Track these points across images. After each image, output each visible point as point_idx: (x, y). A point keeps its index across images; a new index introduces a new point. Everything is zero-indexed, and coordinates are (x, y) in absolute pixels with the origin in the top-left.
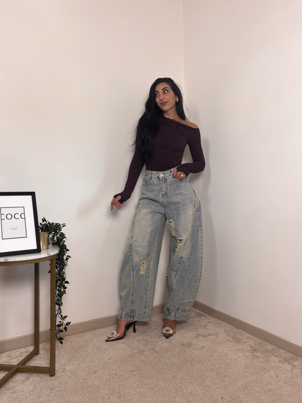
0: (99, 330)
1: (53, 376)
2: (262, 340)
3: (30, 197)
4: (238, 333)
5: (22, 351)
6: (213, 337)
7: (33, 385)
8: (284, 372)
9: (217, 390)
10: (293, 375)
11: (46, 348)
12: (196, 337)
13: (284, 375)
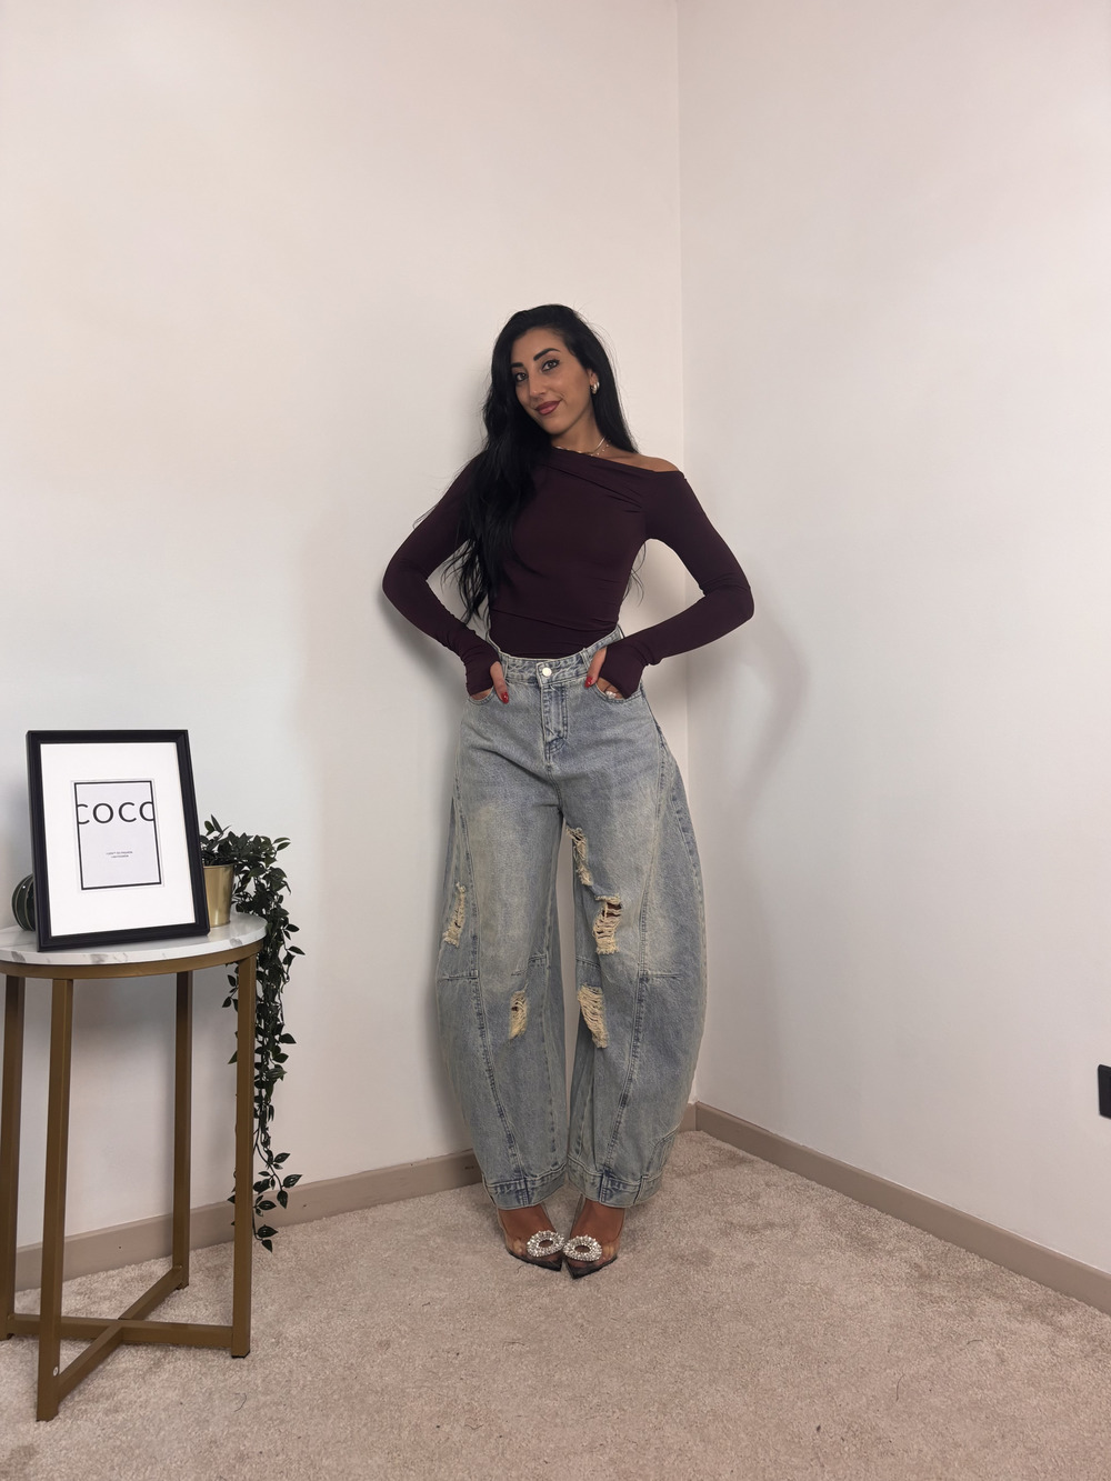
0: (388, 1207)
1: (244, 1357)
2: (950, 1244)
3: (169, 749)
4: (866, 1221)
5: (128, 1275)
6: (783, 1234)
7: (178, 1385)
8: (1024, 1346)
9: (799, 1404)
10: (1058, 1356)
11: (209, 1265)
12: (726, 1234)
13: (1024, 1358)
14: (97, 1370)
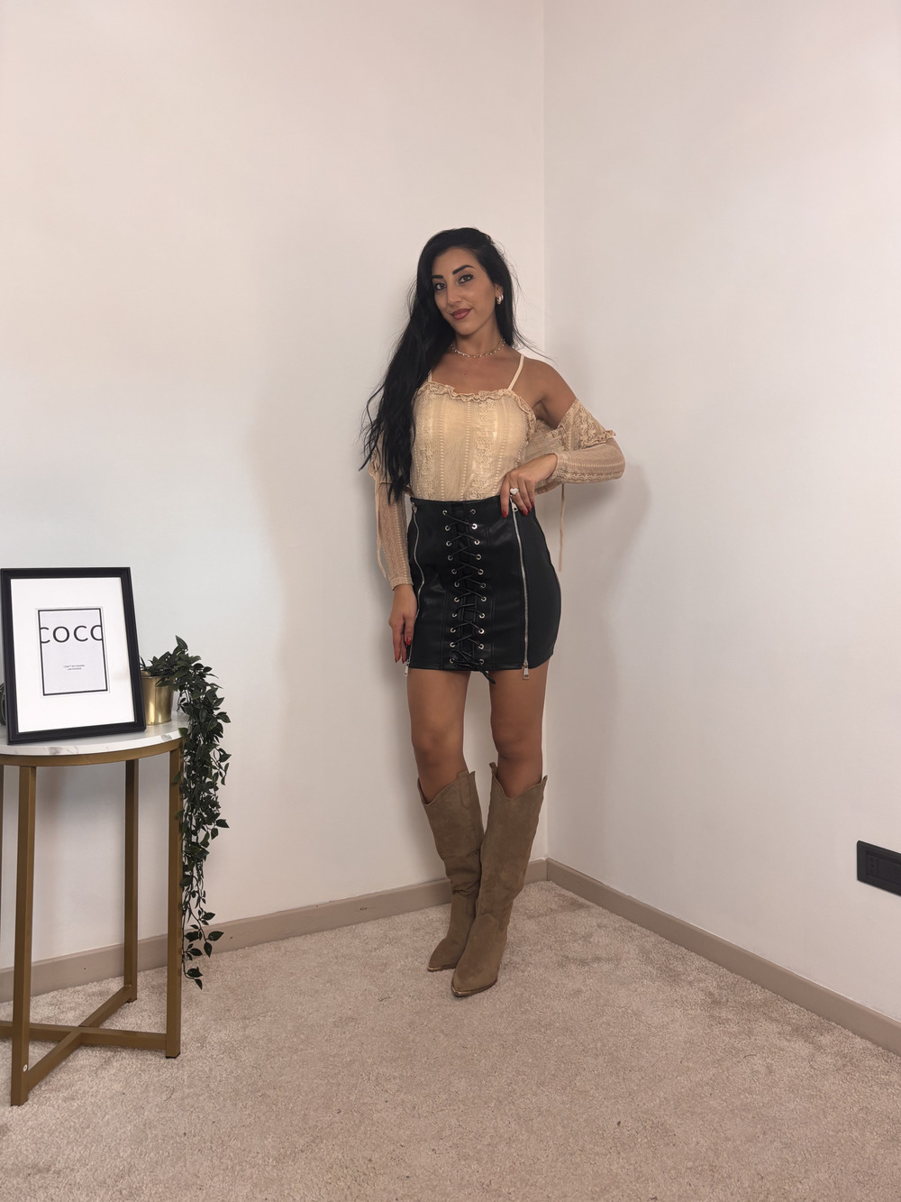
0: (298, 940)
1: (175, 1058)
3: (115, 583)
4: (675, 957)
5: (90, 990)
6: (606, 967)
7: (122, 1079)
8: (789, 1060)
9: (606, 1103)
10: (815, 1069)
11: (154, 983)
12: (561, 965)
13: (788, 1070)
14: (61, 1066)
